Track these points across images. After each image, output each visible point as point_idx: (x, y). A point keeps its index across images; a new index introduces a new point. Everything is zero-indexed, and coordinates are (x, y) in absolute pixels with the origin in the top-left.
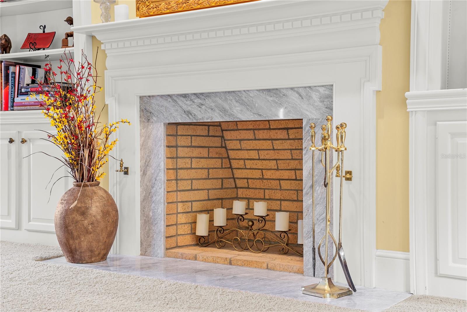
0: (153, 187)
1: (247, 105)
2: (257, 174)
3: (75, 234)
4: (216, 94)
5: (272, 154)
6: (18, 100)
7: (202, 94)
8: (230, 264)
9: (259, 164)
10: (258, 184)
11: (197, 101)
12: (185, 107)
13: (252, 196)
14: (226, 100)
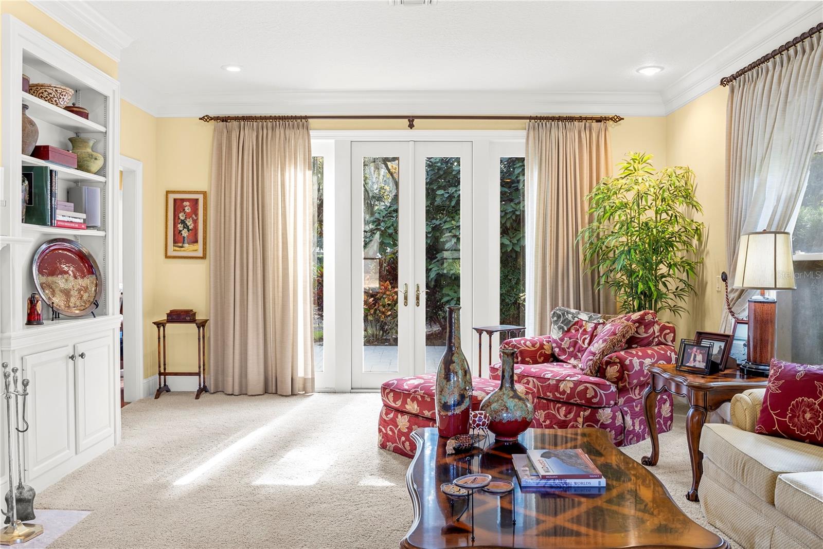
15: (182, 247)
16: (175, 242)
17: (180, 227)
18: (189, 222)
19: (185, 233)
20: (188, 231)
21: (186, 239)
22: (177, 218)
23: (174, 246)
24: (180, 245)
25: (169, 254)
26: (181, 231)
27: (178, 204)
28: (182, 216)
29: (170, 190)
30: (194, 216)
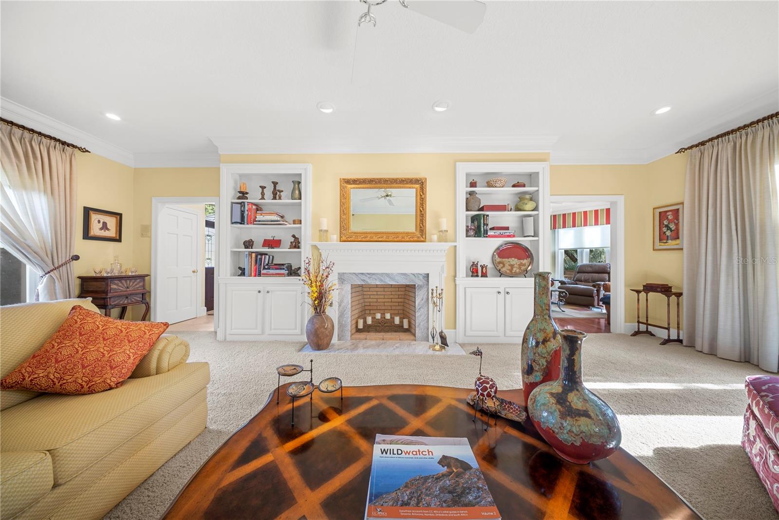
0: (344, 311)
1: (393, 279)
2: (375, 300)
3: (322, 337)
4: (377, 274)
5: (383, 293)
6: (263, 272)
7: (371, 273)
8: (383, 340)
9: (376, 297)
10: (375, 304)
11: (368, 276)
12: (362, 278)
13: (371, 308)
14: (382, 276)
15: (666, 243)
16: (660, 240)
17: (665, 229)
18: (672, 225)
19: (668, 233)
20: (671, 231)
21: (669, 237)
22: (662, 224)
23: (660, 242)
24: (665, 241)
25: (656, 248)
26: (665, 232)
27: (663, 215)
28: (666, 223)
29: (655, 207)
30: (675, 221)
